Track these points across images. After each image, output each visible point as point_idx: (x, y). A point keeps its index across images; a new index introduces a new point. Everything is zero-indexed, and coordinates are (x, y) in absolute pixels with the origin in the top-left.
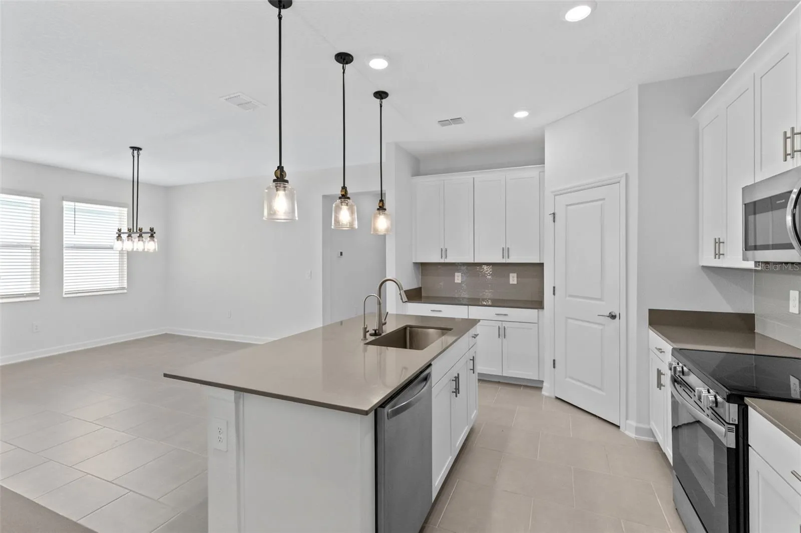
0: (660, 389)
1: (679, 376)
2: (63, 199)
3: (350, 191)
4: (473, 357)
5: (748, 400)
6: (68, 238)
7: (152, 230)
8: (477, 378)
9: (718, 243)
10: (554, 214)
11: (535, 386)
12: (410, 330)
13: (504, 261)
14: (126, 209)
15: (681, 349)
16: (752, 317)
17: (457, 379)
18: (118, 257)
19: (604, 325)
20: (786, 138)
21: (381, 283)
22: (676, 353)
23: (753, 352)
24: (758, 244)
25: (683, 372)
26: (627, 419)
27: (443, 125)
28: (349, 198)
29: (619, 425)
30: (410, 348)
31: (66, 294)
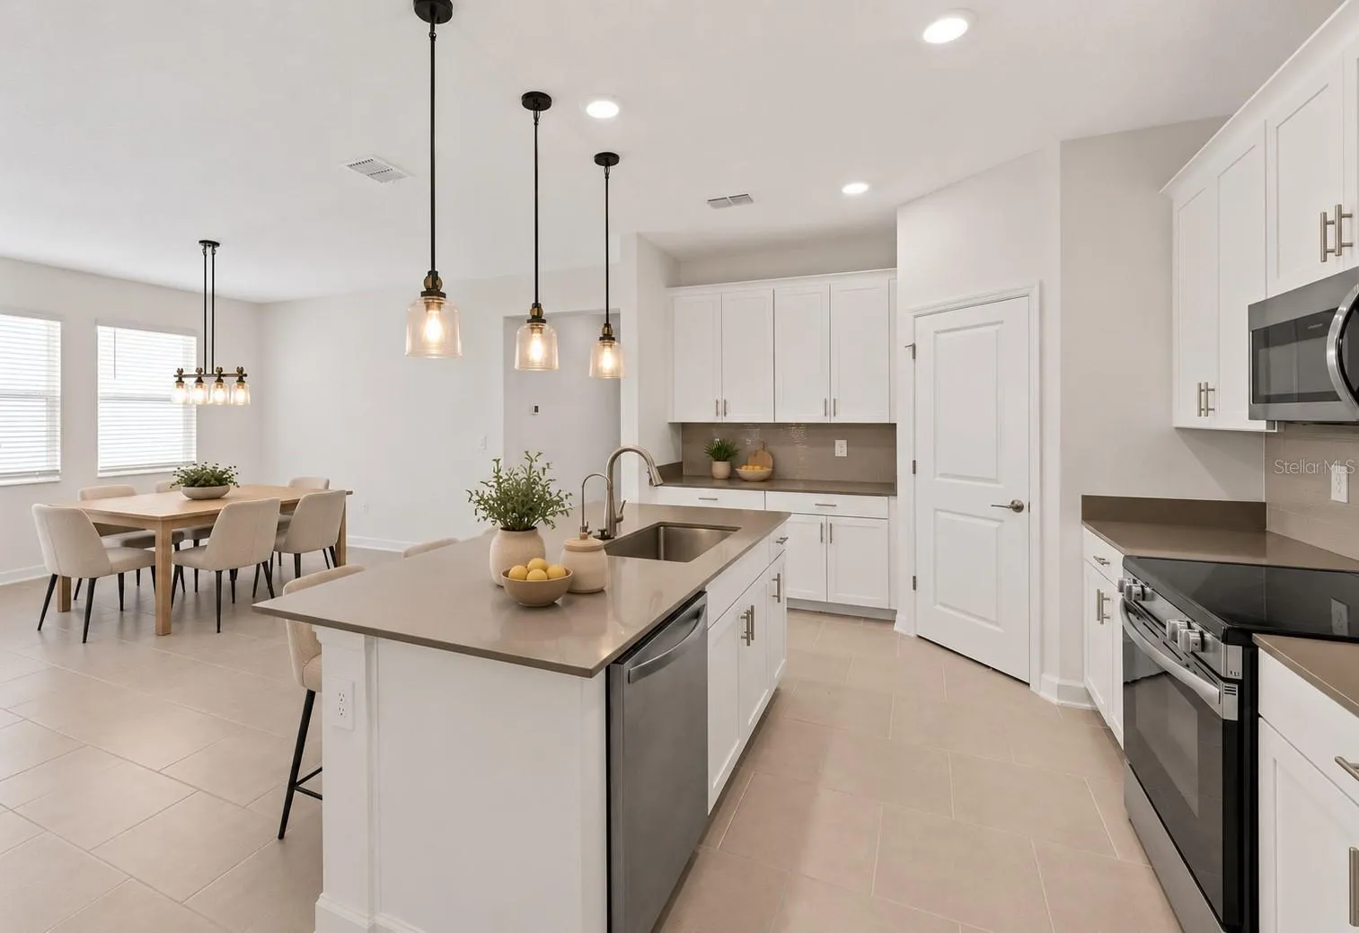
0: (1102, 623)
1: (1135, 601)
2: (97, 322)
3: (546, 310)
4: (779, 575)
5: (1258, 638)
6: (105, 385)
7: (240, 371)
8: (786, 607)
9: (1204, 390)
10: (914, 347)
11: (884, 618)
12: (665, 532)
13: (827, 420)
14: (194, 339)
15: (1139, 558)
16: (1261, 507)
17: (750, 615)
18: (182, 414)
19: (1001, 521)
20: (1326, 223)
21: (613, 455)
22: (1132, 565)
23: (1264, 562)
24: (1273, 392)
25: (1144, 596)
26: (1042, 671)
27: (716, 207)
28: (544, 321)
29: (1027, 681)
30: (665, 559)
31: (101, 471)
